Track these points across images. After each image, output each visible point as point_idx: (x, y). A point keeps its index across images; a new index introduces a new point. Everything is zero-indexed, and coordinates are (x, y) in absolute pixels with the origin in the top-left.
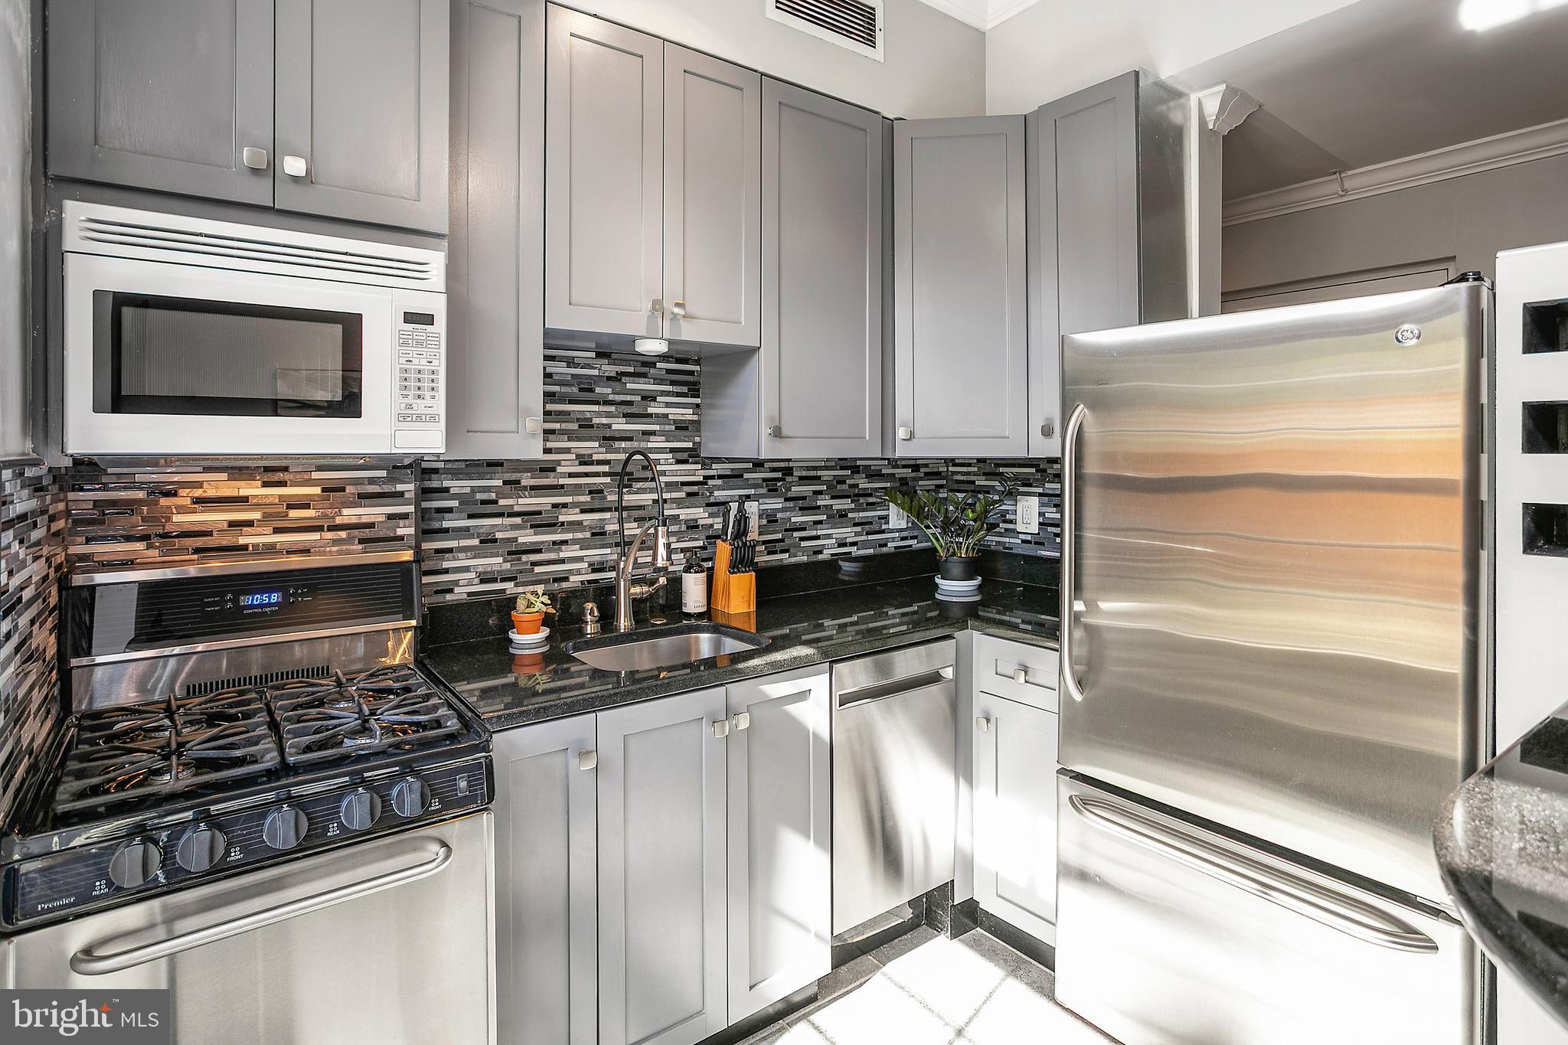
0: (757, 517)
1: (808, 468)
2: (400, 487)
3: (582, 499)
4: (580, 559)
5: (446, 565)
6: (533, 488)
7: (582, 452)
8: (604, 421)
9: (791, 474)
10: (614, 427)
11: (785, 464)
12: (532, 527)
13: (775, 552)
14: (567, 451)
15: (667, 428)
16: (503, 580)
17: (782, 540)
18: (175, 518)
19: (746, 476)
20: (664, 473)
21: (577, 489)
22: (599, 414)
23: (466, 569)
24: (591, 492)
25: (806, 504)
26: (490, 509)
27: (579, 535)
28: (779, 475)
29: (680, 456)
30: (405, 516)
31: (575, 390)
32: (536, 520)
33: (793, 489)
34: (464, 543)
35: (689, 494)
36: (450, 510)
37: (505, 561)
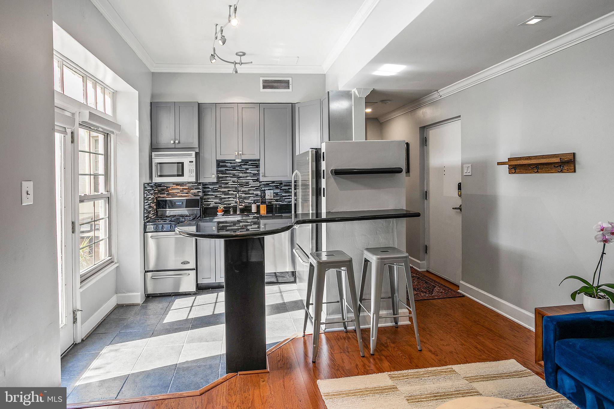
0: (273, 194)
1: (287, 183)
2: (199, 187)
3: (233, 189)
4: (233, 201)
5: (209, 200)
6: (224, 187)
7: (233, 180)
8: (238, 174)
9: (282, 184)
10: (240, 175)
11: (281, 182)
12: (224, 194)
13: (278, 202)
14: (231, 180)
15: (251, 175)
16: (219, 204)
17: (280, 199)
18: (170, 191)
19: (270, 185)
20: (250, 184)
21: (232, 187)
22: (236, 173)
23: (213, 201)
24: (235, 188)
25: (286, 191)
26: (216, 191)
27: (233, 196)
28: (279, 184)
29: (254, 181)
30: (200, 192)
31: (232, 168)
32: (225, 193)
33: (283, 187)
34: (212, 197)
35: (256, 188)
36: (210, 191)
37: (219, 200)
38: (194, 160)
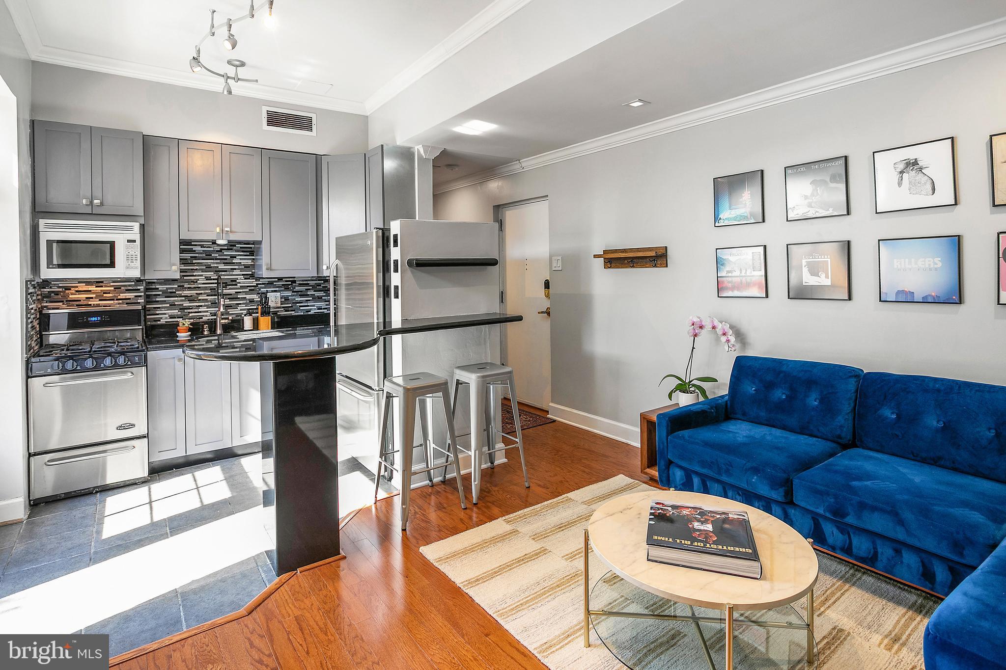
0: (280, 298)
1: (303, 281)
2: (139, 288)
3: (207, 291)
4: (207, 311)
5: (157, 312)
6: (188, 288)
7: (207, 276)
8: (215, 265)
9: (295, 283)
10: (219, 267)
11: (293, 279)
12: (188, 301)
13: (289, 311)
14: (202, 275)
15: (241, 267)
16: (178, 318)
17: (292, 307)
18: (70, 296)
19: (274, 283)
20: (240, 283)
21: (206, 288)
22: (214, 263)
23: (165, 314)
24: (210, 289)
25: (302, 293)
26: (173, 294)
27: (207, 304)
28: (290, 283)
29: (246, 277)
30: (140, 296)
31: (204, 255)
32: (190, 299)
33: (296, 288)
34: (163, 305)
35: (250, 290)
36: (159, 295)
37: (179, 312)
38: (137, 237)
